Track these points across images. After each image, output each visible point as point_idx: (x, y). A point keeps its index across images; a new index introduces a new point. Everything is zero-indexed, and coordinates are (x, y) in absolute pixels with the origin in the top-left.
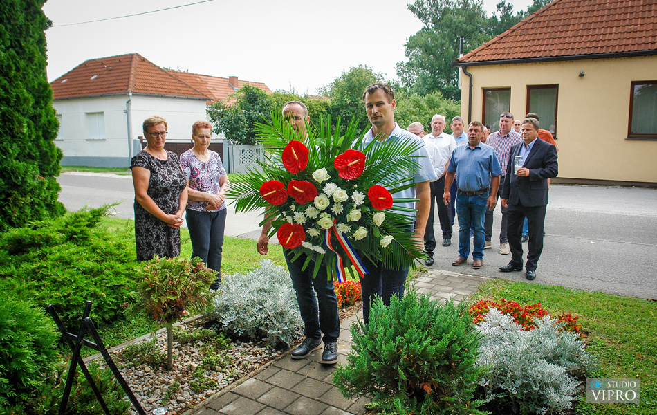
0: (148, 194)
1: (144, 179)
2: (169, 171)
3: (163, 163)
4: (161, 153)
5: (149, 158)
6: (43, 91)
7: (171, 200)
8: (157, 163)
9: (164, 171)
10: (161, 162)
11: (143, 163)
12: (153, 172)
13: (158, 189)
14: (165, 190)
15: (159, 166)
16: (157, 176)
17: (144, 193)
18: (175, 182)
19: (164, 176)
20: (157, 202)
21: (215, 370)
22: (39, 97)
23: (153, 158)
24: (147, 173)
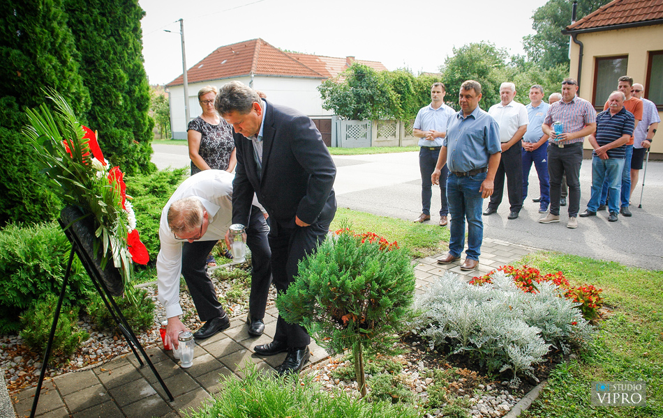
0: (200, 154)
1: (195, 141)
2: (218, 134)
3: (214, 127)
4: (213, 119)
5: (201, 123)
6: (137, 70)
7: (218, 159)
8: (208, 128)
9: (213, 135)
10: (212, 126)
11: (196, 127)
12: (204, 135)
13: (206, 150)
14: (213, 150)
15: (209, 130)
16: (206, 138)
17: (196, 153)
18: (222, 144)
19: (212, 139)
20: (207, 161)
21: (236, 302)
22: (134, 76)
23: (205, 123)
24: (198, 136)
